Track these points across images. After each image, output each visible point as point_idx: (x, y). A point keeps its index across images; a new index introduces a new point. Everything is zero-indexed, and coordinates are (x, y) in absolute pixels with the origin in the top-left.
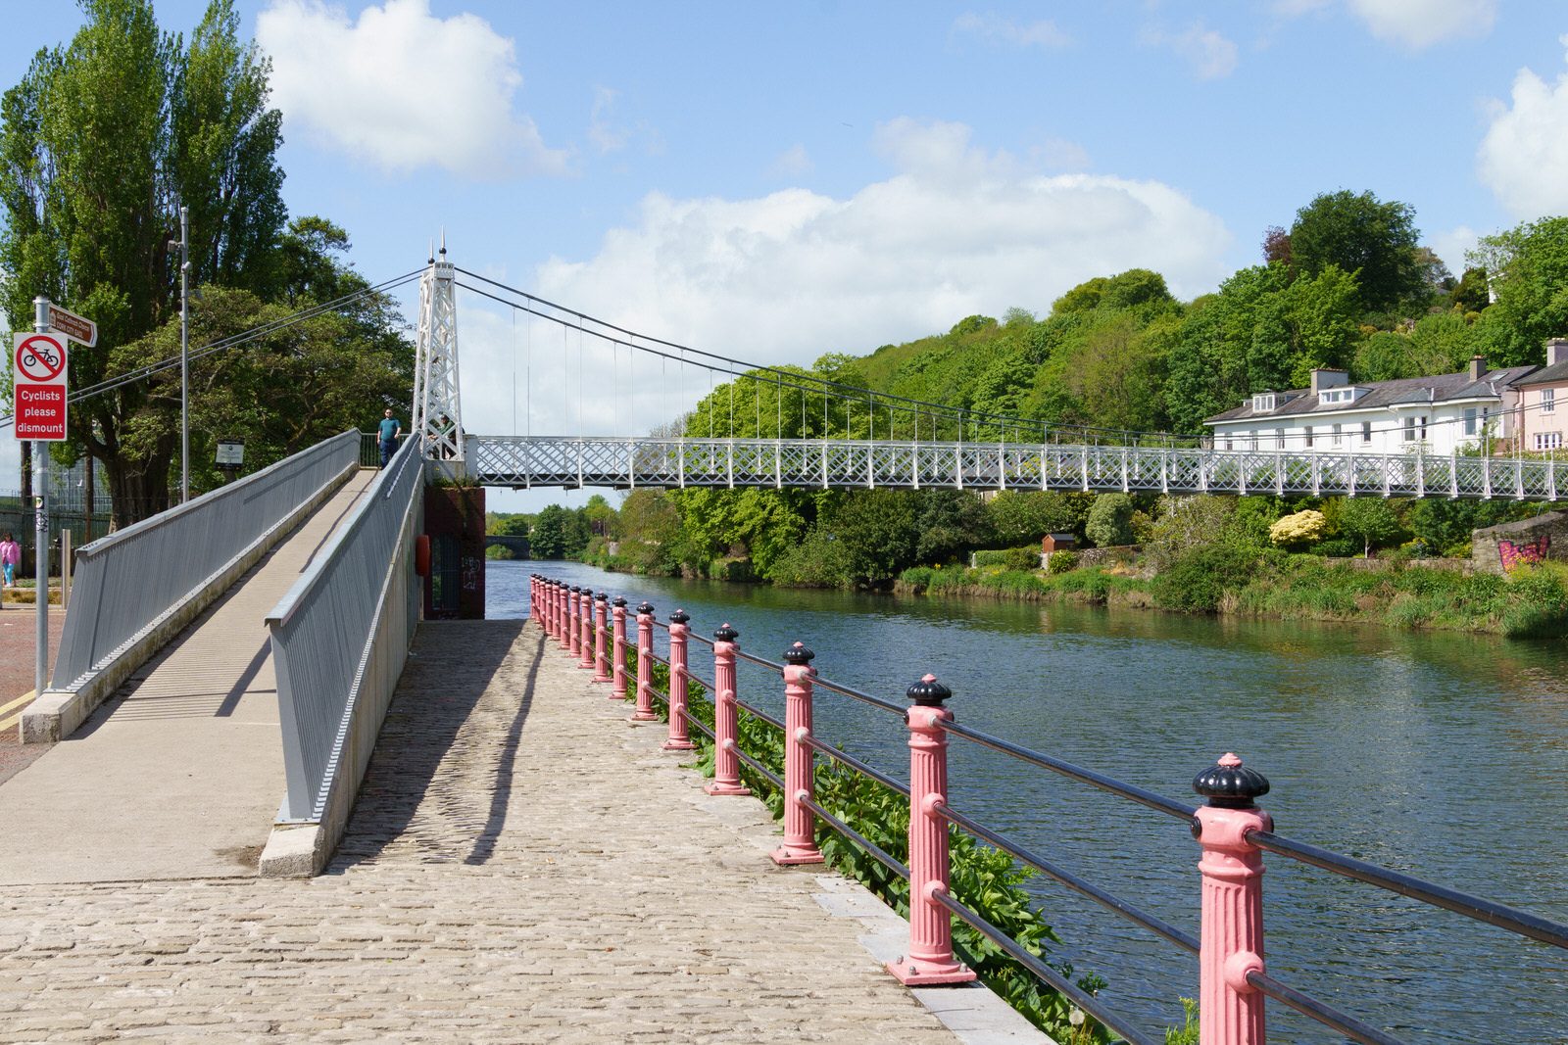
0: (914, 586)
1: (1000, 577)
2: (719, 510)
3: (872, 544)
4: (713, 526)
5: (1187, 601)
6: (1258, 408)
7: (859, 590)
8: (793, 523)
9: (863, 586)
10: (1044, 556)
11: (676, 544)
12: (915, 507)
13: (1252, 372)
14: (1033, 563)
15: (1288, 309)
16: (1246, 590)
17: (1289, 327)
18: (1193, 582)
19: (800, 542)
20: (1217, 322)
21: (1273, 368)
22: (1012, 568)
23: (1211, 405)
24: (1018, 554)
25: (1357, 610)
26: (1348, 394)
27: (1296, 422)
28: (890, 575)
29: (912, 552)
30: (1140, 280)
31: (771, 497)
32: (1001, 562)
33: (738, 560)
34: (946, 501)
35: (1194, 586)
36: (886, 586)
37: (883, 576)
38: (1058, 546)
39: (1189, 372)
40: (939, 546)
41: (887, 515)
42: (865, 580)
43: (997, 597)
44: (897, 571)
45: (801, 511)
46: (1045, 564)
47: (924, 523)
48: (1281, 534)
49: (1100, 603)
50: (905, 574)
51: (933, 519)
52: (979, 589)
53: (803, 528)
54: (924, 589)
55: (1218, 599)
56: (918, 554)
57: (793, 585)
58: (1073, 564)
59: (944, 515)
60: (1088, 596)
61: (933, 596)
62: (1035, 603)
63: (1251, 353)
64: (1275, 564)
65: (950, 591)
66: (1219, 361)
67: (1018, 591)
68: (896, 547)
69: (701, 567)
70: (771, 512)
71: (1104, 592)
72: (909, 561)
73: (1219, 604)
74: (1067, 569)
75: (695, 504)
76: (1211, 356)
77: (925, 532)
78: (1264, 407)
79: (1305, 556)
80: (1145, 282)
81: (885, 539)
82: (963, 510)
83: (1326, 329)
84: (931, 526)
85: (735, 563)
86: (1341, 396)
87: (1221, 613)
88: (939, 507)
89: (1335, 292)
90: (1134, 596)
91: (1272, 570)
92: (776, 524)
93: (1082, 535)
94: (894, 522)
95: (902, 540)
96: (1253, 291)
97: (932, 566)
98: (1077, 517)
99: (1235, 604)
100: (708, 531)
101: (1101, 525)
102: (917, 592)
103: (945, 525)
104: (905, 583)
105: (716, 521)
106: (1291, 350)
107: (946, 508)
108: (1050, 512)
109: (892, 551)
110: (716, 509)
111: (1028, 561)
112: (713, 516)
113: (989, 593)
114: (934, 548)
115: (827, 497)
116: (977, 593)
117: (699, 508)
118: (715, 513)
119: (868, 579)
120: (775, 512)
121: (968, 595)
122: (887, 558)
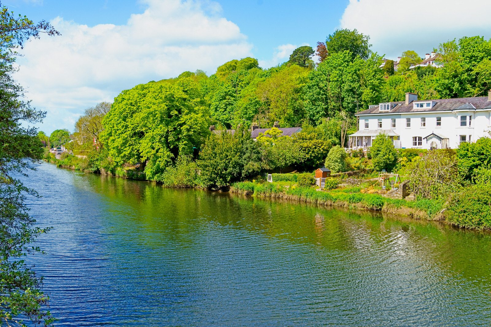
0: (244, 191)
1: (299, 190)
2: (128, 148)
3: (219, 169)
6: (382, 109)
7: (211, 191)
8: (168, 156)
9: (213, 189)
10: (318, 179)
11: (97, 160)
14: (313, 183)
19: (174, 166)
22: (301, 185)
26: (428, 105)
27: (402, 115)
28: (228, 184)
29: (240, 174)
30: (251, 61)
31: (157, 143)
32: (291, 180)
36: (225, 189)
37: (224, 185)
38: (324, 174)
40: (254, 171)
42: (215, 186)
43: (299, 200)
44: (232, 183)
45: (172, 151)
46: (318, 183)
47: (245, 160)
49: (377, 211)
50: (239, 184)
51: (249, 158)
53: (173, 159)
54: (252, 193)
56: (243, 175)
57: (173, 188)
59: (254, 156)
60: (368, 207)
61: (258, 197)
62: (329, 207)
69: (111, 171)
70: (157, 151)
72: (236, 179)
74: (336, 187)
75: (116, 144)
77: (247, 164)
78: (385, 109)
81: (226, 167)
82: (262, 154)
84: (249, 161)
85: (130, 170)
86: (425, 106)
88: (251, 152)
92: (160, 157)
94: (231, 159)
95: (236, 168)
97: (251, 181)
100: (122, 157)
101: (334, 162)
102: (247, 195)
103: (255, 161)
104: (238, 189)
105: (127, 153)
107: (254, 152)
109: (230, 173)
110: (126, 147)
111: (310, 182)
112: (125, 151)
113: (293, 198)
114: (251, 172)
115: (185, 145)
116: (285, 197)
117: (118, 147)
118: (126, 149)
119: (217, 186)
120: (160, 151)
121: (279, 198)
122: (227, 176)
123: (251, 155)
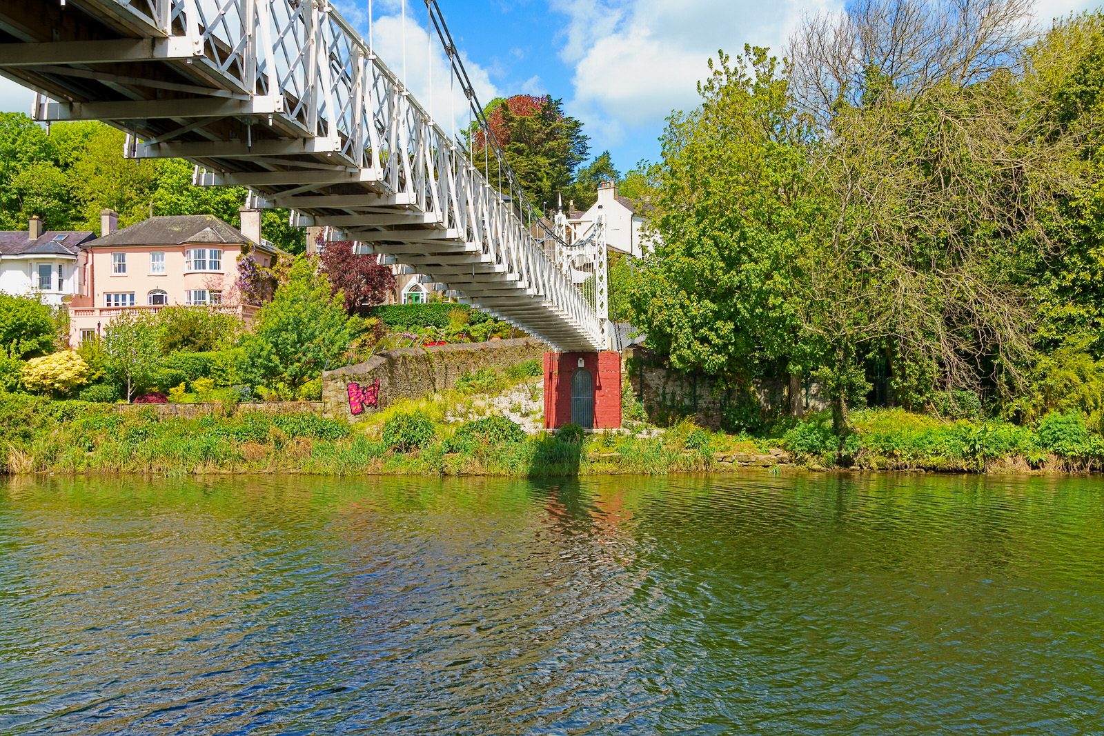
16: (40, 445)
25: (245, 460)
55: (3, 457)
73: (5, 462)
79: (74, 402)
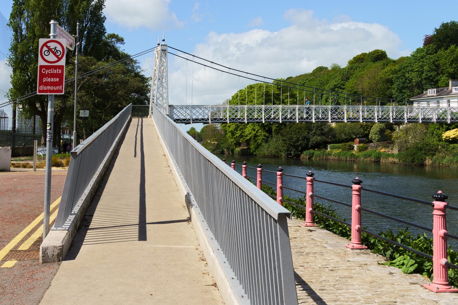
0: (308, 156)
1: (340, 153)
2: (239, 131)
3: (293, 142)
4: (236, 136)
5: (413, 161)
6: (430, 94)
7: (288, 158)
8: (264, 136)
9: (290, 156)
10: (355, 146)
11: (222, 143)
12: (308, 129)
13: (424, 82)
14: (351, 148)
15: (437, 61)
16: (435, 157)
17: (438, 66)
18: (415, 154)
19: (267, 141)
20: (411, 66)
21: (432, 81)
22: (343, 150)
23: (409, 94)
24: (345, 145)
27: (444, 98)
28: (299, 153)
29: (307, 145)
30: (378, 53)
31: (257, 127)
32: (339, 148)
33: (244, 148)
34: (319, 127)
35: (416, 156)
36: (298, 156)
37: (297, 153)
38: (360, 142)
39: (400, 83)
40: (317, 142)
41: (299, 132)
43: (339, 160)
44: (302, 151)
45: (267, 131)
46: (355, 148)
47: (312, 135)
48: (447, 137)
49: (377, 162)
50: (305, 152)
51: (315, 133)
52: (331, 157)
53: (268, 137)
54: (312, 157)
55: (424, 160)
56: (309, 145)
57: (265, 156)
58: (366, 148)
59: (318, 132)
60: (373, 160)
61: (315, 160)
62: (353, 162)
63: (424, 76)
64: (444, 148)
65: (321, 158)
66: (412, 79)
67: (347, 158)
68: (302, 143)
69: (231, 151)
70: (257, 132)
71: (379, 158)
72: (306, 148)
73: (425, 162)
74: (364, 150)
75: (230, 129)
76: (409, 77)
77: (312, 138)
78: (432, 94)
79: (456, 145)
80: (380, 54)
81: (298, 140)
82: (325, 130)
83: (451, 67)
84: (314, 136)
85: (243, 149)
87: (426, 165)
88: (317, 129)
89: (454, 54)
90: (391, 159)
91: (443, 150)
92: (259, 136)
93: (368, 138)
94: (301, 134)
95: (304, 141)
96: (424, 55)
97: (314, 149)
98: (364, 132)
99: (431, 162)
100: (235, 138)
101: (375, 135)
102: (309, 158)
103: (319, 135)
104: (305, 156)
105: (238, 135)
106: (438, 74)
107: (319, 130)
108: (355, 131)
109: (300, 144)
110: (238, 131)
111: (349, 148)
112: (237, 133)
113: (335, 159)
114: (315, 143)
115: (276, 127)
116: (331, 159)
117: (232, 131)
118: (237, 132)
119: (292, 154)
120: (259, 132)
121: (328, 159)
122: (298, 147)
123: (316, 132)
